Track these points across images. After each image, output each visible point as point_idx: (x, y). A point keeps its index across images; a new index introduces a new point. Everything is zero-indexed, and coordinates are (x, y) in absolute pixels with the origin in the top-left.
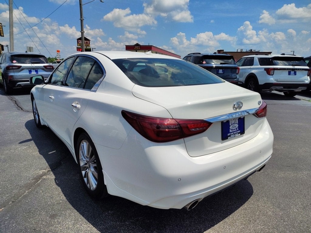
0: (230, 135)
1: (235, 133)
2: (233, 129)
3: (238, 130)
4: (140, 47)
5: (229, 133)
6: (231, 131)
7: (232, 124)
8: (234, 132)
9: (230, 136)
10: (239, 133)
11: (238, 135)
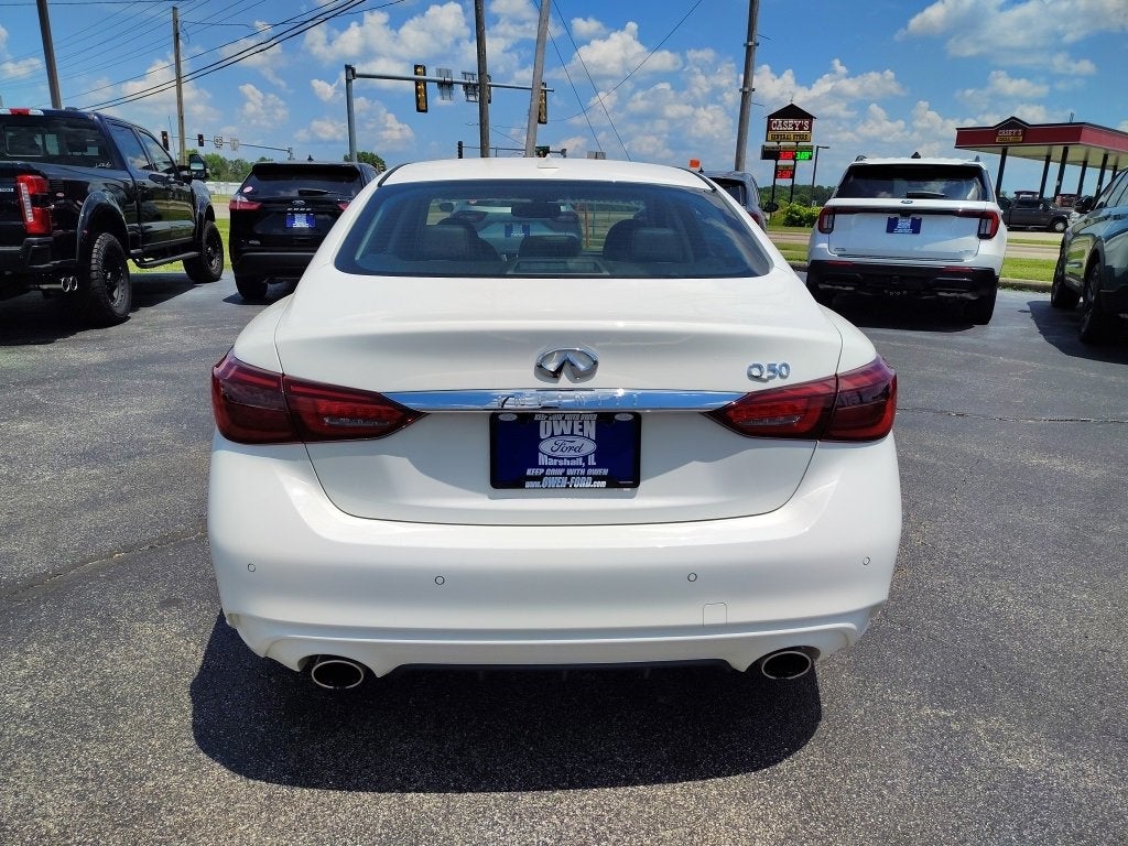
0: (544, 475)
1: (570, 472)
2: (558, 454)
3: (591, 461)
4: (1025, 130)
5: (536, 465)
6: (543, 460)
7: (552, 435)
8: (566, 467)
9: (539, 478)
10: (596, 478)
11: (589, 485)
